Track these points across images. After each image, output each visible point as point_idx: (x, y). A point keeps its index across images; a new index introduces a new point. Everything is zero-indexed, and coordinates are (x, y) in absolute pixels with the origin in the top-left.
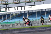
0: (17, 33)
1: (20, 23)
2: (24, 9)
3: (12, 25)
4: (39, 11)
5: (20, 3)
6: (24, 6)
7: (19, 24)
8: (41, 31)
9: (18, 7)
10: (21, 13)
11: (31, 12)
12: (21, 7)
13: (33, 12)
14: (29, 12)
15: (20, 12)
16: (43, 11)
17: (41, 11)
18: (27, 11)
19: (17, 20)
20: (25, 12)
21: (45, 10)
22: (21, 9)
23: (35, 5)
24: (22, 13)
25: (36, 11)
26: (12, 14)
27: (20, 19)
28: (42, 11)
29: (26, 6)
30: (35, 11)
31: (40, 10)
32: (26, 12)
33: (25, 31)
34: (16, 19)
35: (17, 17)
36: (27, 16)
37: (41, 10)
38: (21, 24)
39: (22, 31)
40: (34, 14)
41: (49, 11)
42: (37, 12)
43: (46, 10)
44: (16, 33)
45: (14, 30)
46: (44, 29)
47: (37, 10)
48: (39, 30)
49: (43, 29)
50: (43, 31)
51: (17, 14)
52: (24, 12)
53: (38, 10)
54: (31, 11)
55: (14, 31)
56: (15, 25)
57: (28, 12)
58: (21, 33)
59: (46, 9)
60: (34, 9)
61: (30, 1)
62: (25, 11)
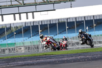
0: (19, 66)
1: (25, 45)
2: (33, 18)
3: (9, 49)
4: (63, 21)
5: (25, 5)
6: (33, 12)
7: (23, 48)
8: (68, 61)
9: (20, 14)
10: (27, 25)
11: (46, 23)
12: (27, 13)
13: (50, 24)
14: (43, 24)
15: (25, 23)
16: (71, 21)
17: (67, 22)
18: (39, 22)
19: (18, 39)
20: (35, 24)
21: (74, 20)
22: (27, 18)
23: (55, 10)
24: (29, 25)
25: (57, 22)
26: (9, 29)
27: (25, 38)
28: (69, 21)
29: (36, 12)
30: (54, 22)
31: (64, 19)
32: (37, 24)
33: (35, 61)
34: (16, 38)
35: (19, 33)
36: (38, 31)
37: (67, 19)
38: (26, 48)
39: (29, 62)
40: (52, 27)
41: (83, 21)
42: (59, 23)
43: (77, 20)
44: (17, 66)
45: (14, 59)
46: (74, 58)
47: (59, 20)
48: (63, 59)
49: (71, 58)
50: (71, 62)
51: (19, 28)
52: (32, 24)
53: (61, 19)
54: (47, 21)
55: (14, 62)
56: (15, 49)
57: (41, 24)
58: (27, 66)
59: (76, 18)
60: (53, 18)
61: (45, 2)
62: (34, 22)
